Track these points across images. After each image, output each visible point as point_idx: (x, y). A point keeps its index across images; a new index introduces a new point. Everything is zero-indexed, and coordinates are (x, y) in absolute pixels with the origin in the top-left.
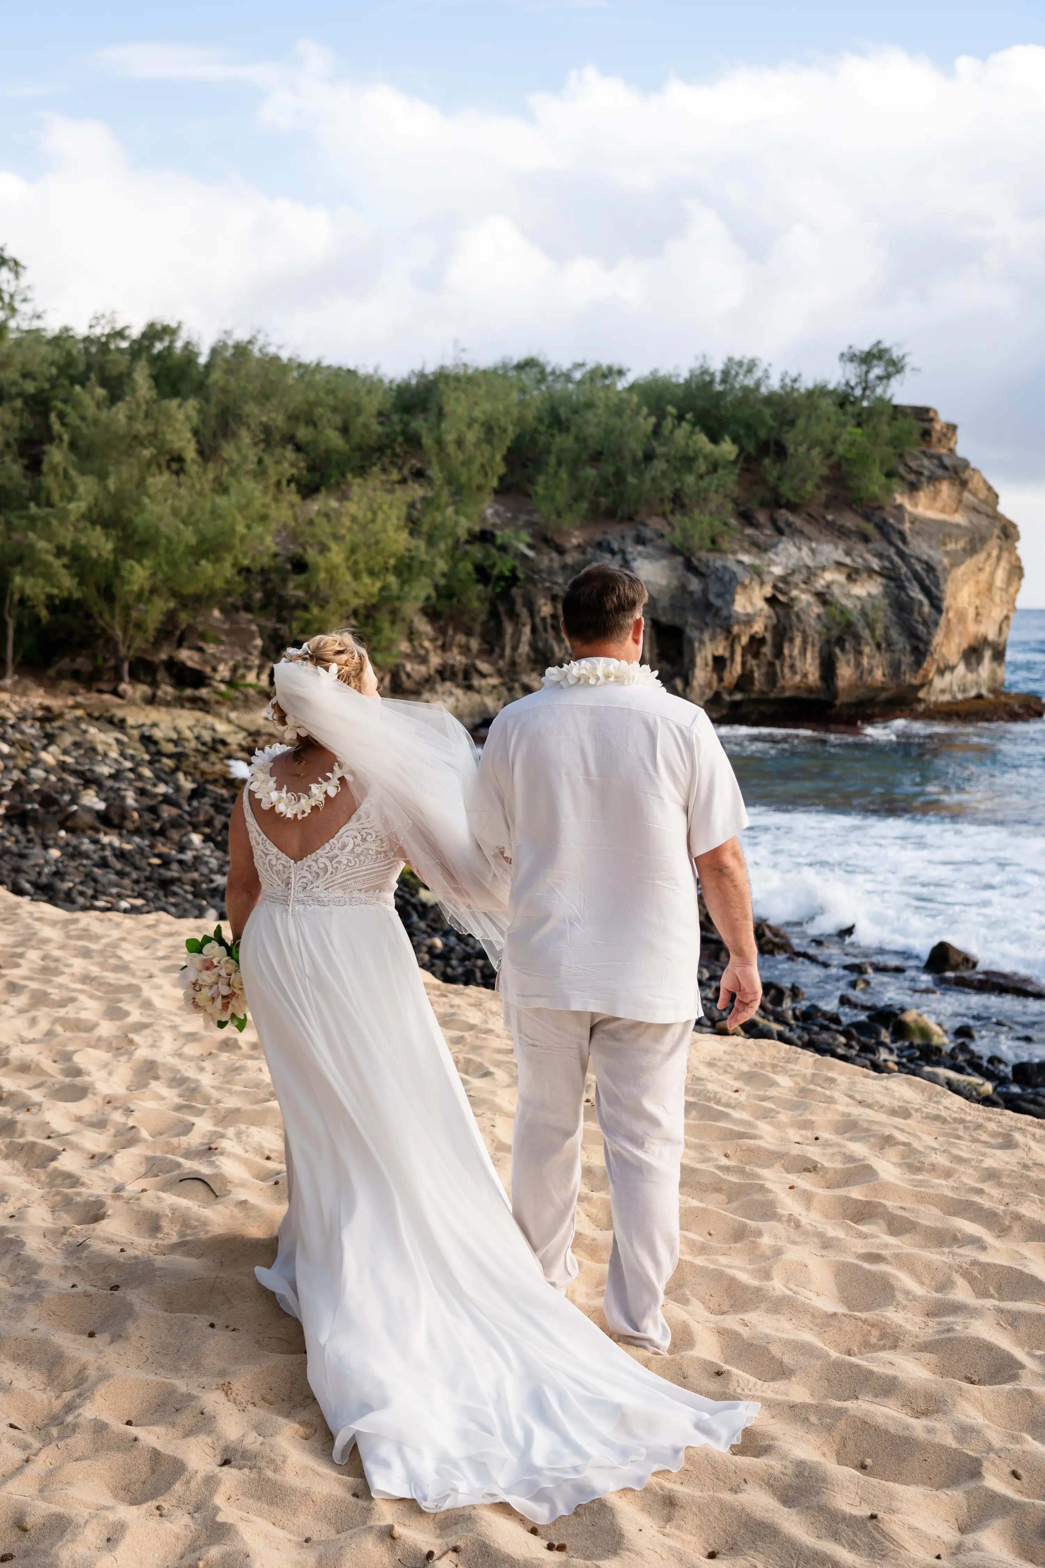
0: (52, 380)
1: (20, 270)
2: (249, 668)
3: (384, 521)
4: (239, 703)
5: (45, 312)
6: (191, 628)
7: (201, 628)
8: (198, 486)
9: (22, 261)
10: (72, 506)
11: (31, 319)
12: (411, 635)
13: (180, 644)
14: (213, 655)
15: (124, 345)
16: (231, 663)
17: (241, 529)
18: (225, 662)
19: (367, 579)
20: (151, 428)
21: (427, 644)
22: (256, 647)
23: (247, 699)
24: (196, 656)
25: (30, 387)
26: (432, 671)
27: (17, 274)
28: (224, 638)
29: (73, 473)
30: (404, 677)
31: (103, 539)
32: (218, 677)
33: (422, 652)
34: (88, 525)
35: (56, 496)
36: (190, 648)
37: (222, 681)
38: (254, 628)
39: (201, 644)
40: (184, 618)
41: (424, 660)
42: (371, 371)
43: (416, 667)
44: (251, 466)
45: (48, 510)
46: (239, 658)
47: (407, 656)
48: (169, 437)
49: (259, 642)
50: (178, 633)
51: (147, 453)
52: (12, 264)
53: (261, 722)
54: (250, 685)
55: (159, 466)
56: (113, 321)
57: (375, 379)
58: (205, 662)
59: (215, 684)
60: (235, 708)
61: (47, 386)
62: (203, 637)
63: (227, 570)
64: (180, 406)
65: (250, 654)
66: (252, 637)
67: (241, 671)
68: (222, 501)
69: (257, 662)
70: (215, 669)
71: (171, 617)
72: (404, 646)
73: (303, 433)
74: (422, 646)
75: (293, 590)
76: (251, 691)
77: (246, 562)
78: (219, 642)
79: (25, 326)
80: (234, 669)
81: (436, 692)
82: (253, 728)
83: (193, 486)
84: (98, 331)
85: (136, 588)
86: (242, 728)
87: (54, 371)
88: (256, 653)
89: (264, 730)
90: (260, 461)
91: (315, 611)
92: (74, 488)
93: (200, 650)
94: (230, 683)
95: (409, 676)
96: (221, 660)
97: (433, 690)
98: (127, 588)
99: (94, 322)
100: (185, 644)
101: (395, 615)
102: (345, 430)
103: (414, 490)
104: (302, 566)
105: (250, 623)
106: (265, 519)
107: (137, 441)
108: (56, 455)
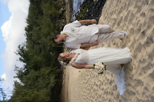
3: (46, 6)
4: (66, 23)
10: (45, 40)
15: (27, 33)
17: (47, 22)
19: (52, 8)
20: (36, 32)
25: (32, 43)
28: (59, 24)
29: (41, 40)
30: (63, 4)
31: (48, 37)
34: (47, 39)
35: (44, 42)
36: (60, 28)
40: (57, 28)
43: (62, 2)
44: (40, 21)
48: (37, 30)
53: (68, 21)
54: (64, 21)
55: (40, 31)
56: (25, 34)
62: (59, 26)
63: (51, 24)
64: (34, 28)
68: (44, 24)
69: (62, 21)
71: (57, 30)
72: (60, 4)
73: (36, 14)
74: (60, 2)
75: (54, 16)
77: (51, 22)
79: (26, 44)
83: (42, 27)
87: (31, 41)
88: (60, 21)
91: (56, 14)
92: (43, 40)
97: (65, 1)
101: (56, 5)
102: (36, 9)
103: (42, 2)
104: (51, 15)
105: (57, 21)
106: (46, 20)
107: (38, 33)
108: (40, 42)
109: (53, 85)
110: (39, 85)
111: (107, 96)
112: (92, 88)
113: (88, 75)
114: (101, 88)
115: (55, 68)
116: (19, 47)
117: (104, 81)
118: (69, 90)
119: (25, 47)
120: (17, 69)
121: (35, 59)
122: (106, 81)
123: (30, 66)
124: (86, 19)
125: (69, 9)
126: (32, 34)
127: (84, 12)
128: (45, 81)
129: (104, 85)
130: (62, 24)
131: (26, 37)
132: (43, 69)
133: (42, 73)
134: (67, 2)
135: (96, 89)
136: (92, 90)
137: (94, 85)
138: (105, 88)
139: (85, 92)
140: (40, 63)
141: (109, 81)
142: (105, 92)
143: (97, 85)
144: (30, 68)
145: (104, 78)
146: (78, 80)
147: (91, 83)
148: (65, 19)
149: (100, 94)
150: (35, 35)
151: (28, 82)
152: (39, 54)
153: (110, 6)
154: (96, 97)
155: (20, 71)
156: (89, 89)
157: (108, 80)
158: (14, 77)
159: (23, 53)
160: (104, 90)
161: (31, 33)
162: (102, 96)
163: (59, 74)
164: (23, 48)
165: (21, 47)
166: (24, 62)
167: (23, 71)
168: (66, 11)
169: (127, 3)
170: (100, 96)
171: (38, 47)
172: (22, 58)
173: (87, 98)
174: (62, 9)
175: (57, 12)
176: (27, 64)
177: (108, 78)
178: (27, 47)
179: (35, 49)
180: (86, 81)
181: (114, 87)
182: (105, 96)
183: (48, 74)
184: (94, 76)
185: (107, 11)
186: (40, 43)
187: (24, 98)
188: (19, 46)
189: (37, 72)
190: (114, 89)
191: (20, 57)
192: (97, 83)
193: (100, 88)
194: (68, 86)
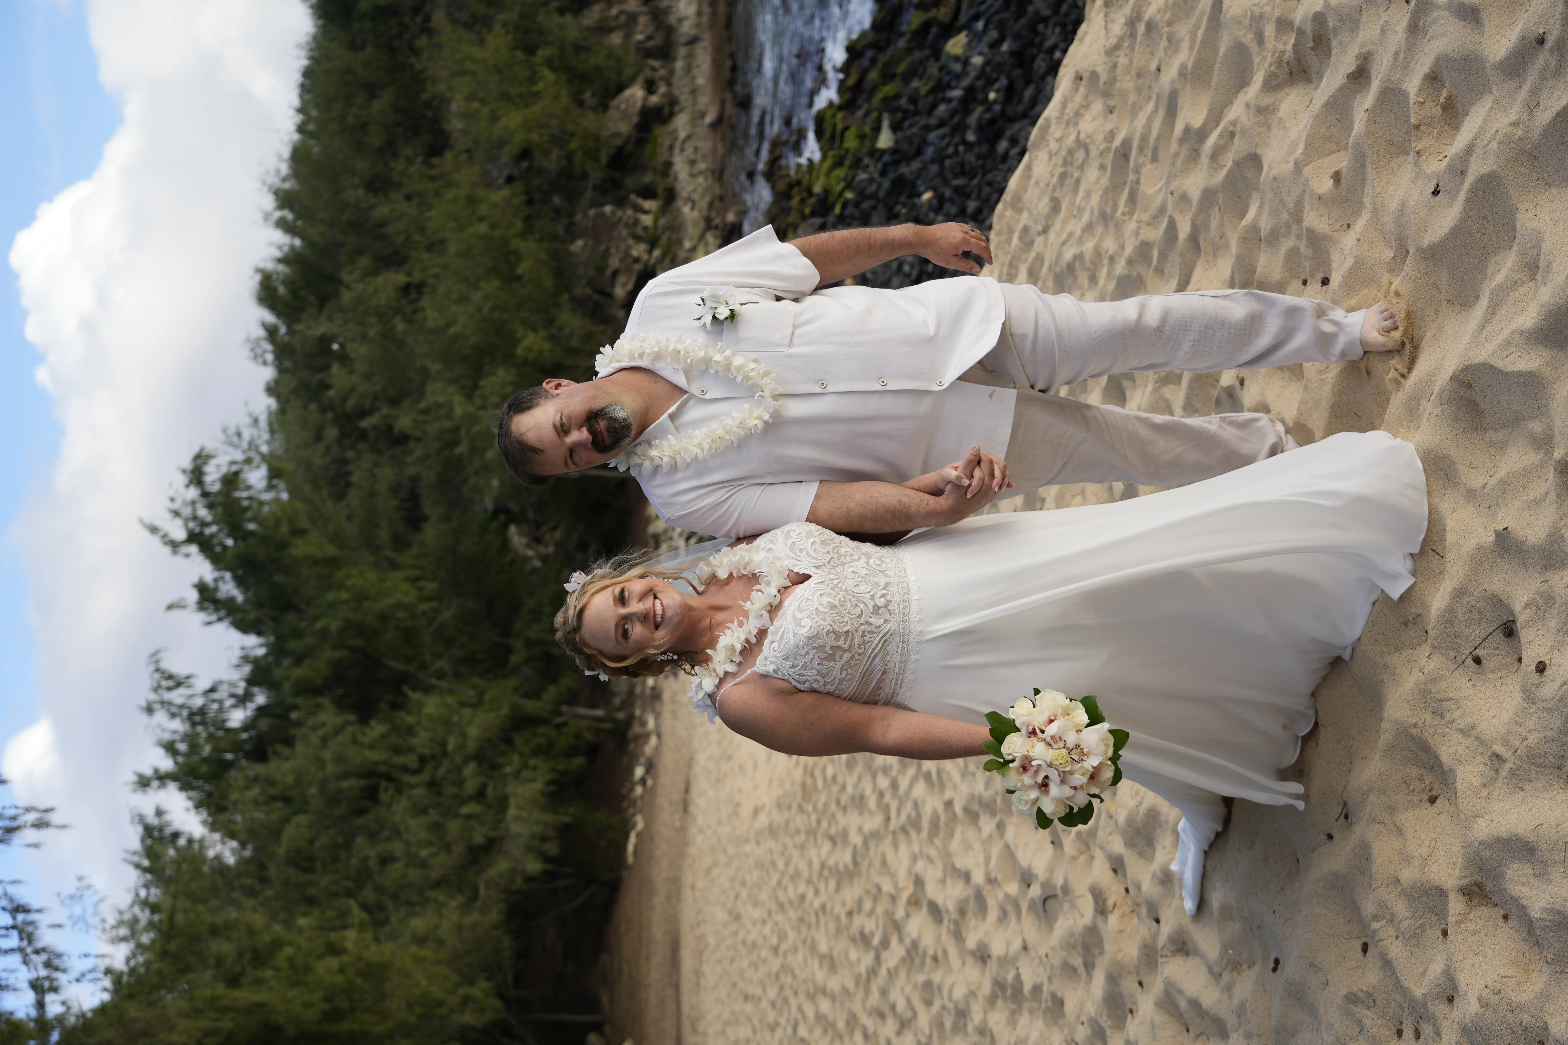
0: (323, 410)
1: (204, 453)
2: (637, 222)
3: (474, 61)
4: (674, 236)
5: (250, 415)
6: (591, 283)
7: (592, 272)
8: (436, 270)
9: (195, 450)
10: (458, 411)
11: (259, 429)
12: (604, 28)
13: (609, 295)
14: (621, 260)
15: (283, 330)
16: (630, 242)
17: (483, 228)
18: (629, 247)
19: (540, 86)
20: (373, 320)
21: (614, 12)
22: (613, 213)
23: (669, 228)
24: (621, 279)
25: (332, 433)
26: (644, 9)
27: (209, 457)
28: (603, 247)
29: (422, 405)
30: (651, 44)
31: (494, 379)
32: (645, 257)
33: (623, 18)
34: (478, 392)
35: (448, 424)
36: (613, 285)
37: (650, 252)
38: (592, 212)
39: (609, 272)
40: (581, 290)
41: (632, 18)
42: (303, 53)
43: (640, 27)
44: (412, 209)
45: (463, 432)
46: (625, 232)
47: (628, 36)
48: (383, 301)
49: (608, 209)
50: (597, 297)
51: (400, 326)
52: (199, 462)
53: (696, 214)
54: (655, 222)
55: (415, 311)
56: (257, 341)
57: (313, 45)
58: (629, 270)
59: (652, 261)
60: (680, 242)
61: (330, 415)
62: (601, 269)
63: (527, 246)
64: (348, 287)
65: (620, 219)
66: (602, 215)
67: (640, 231)
68: (453, 247)
69: (630, 212)
70: (637, 260)
71: (578, 304)
72: (616, 39)
73: (376, 139)
74: (616, 17)
75: (553, 161)
76: (662, 222)
77: (519, 224)
78: (607, 254)
79: (266, 436)
80: (638, 238)
81: (669, 7)
82: (702, 225)
83: (436, 276)
84: (270, 357)
85: (546, 346)
86: (702, 237)
87: (313, 407)
88: (619, 213)
89: (705, 212)
90: (409, 198)
91: (574, 145)
92: (439, 406)
93: (615, 274)
94: (653, 243)
95: (649, 38)
96: (627, 254)
97: (667, 11)
98: (547, 355)
99: (260, 360)
100: (608, 290)
101: (579, 48)
102: (372, 91)
103: (439, 18)
104: (525, 154)
105: (587, 215)
106: (471, 200)
107: (387, 335)
108: (404, 422)
109: (534, 866)
110: (385, 860)
111: (1012, 1022)
112: (898, 927)
113: (859, 802)
114: (971, 942)
115: (551, 692)
116: (196, 476)
117: (992, 881)
118: (688, 915)
119: (256, 477)
120: (177, 696)
121: (360, 597)
122: (1012, 888)
123: (299, 672)
124: (865, 221)
125: (704, 100)
126: (325, 341)
127: (851, 142)
128: (454, 826)
129: (993, 914)
130: (639, 250)
131: (268, 373)
132: (431, 705)
133: (421, 741)
134: (687, 29)
135: (928, 942)
136: (896, 952)
137: (914, 902)
138: (997, 949)
139: (831, 963)
140: (409, 635)
141: (1035, 891)
142: (999, 985)
143: (935, 911)
144: (305, 689)
145: (996, 850)
146: (772, 831)
147: (887, 887)
148: (670, 196)
149: (959, 993)
150: (360, 351)
151: (276, 833)
152: (400, 543)
153: (1055, 206)
154: (924, 1021)
155: (197, 717)
156: (864, 939)
157: (1027, 880)
158: (143, 783)
159: (235, 529)
160: (992, 967)
161: (321, 328)
162: (977, 1016)
163: (592, 751)
164: (231, 480)
165: (213, 475)
166: (244, 627)
167: (237, 718)
168: (681, 123)
169: (1184, 229)
170: (962, 1014)
171: (387, 474)
172: (229, 588)
173: (852, 1021)
174: (636, 93)
175: (589, 121)
176: (277, 651)
177: (1024, 858)
178: (274, 474)
179: (354, 497)
180: (844, 857)
181: (1069, 945)
182: (997, 1020)
183: (478, 757)
184: (915, 823)
185: (1027, 244)
186: (402, 440)
187: (244, 996)
188: (201, 460)
189: (377, 729)
190: (1069, 970)
191: (203, 570)
192: (932, 891)
193: (958, 936)
194: (676, 881)
